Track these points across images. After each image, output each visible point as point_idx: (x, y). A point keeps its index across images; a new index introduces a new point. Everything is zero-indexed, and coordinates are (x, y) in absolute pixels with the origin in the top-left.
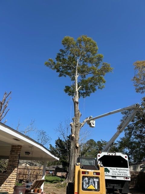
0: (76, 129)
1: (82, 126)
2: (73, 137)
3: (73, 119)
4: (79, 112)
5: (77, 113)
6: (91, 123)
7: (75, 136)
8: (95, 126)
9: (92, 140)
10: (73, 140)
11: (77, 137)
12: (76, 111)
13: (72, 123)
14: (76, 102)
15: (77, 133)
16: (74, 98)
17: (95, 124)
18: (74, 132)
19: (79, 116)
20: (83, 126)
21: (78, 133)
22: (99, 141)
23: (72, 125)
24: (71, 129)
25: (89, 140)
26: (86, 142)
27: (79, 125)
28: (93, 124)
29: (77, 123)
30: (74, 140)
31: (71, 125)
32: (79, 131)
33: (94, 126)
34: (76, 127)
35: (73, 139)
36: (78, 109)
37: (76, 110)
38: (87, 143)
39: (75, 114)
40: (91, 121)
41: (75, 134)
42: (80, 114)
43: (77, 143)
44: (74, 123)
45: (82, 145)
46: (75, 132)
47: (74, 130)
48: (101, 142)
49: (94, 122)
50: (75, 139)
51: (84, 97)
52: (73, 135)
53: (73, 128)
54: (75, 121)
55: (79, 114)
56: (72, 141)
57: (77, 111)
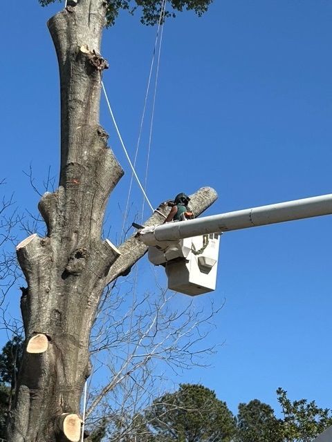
0: (66, 290)
1: (119, 267)
2: (38, 357)
3: (42, 208)
4: (102, 153)
5: (80, 155)
6: (190, 257)
7: (57, 351)
8: (212, 286)
9: (196, 395)
10: (33, 386)
11: (70, 358)
12: (75, 137)
13: (30, 242)
14: (79, 55)
15: (70, 326)
16: (62, 24)
17: (214, 272)
18: (46, 318)
19: (95, 186)
20: (125, 273)
21: (85, 328)
22: (255, 403)
23: (36, 254)
24: (26, 292)
25: (174, 389)
26: (144, 403)
27: (95, 263)
28: (205, 269)
29: (76, 243)
30: (42, 383)
31: (21, 254)
32: (89, 316)
33: (208, 281)
34: (66, 275)
35: (39, 372)
36: (94, 121)
37: (76, 129)
38: (155, 415)
39: (64, 167)
40: (187, 242)
41: (58, 336)
42: (109, 164)
43: (68, 410)
44: (55, 244)
45: (111, 428)
46: (60, 316)
47: (46, 305)
48: (268, 410)
49: (212, 251)
50: (54, 375)
51: (150, 18)
52: (38, 345)
53: (39, 280)
54: (57, 228)
55: (97, 164)
56: (25, 391)
57: (83, 139)
